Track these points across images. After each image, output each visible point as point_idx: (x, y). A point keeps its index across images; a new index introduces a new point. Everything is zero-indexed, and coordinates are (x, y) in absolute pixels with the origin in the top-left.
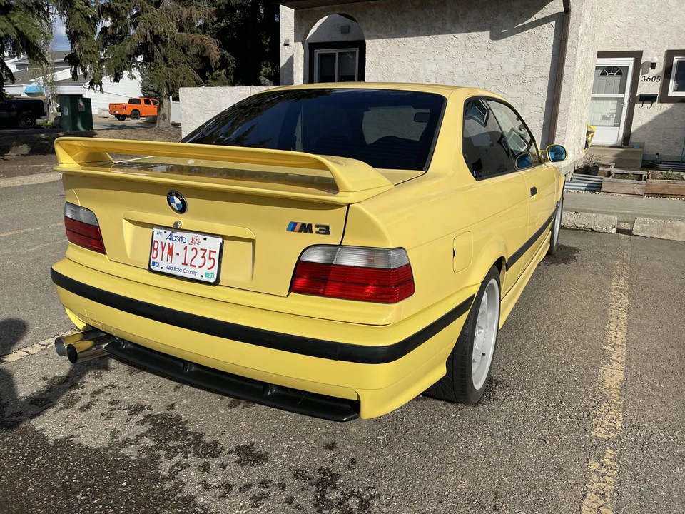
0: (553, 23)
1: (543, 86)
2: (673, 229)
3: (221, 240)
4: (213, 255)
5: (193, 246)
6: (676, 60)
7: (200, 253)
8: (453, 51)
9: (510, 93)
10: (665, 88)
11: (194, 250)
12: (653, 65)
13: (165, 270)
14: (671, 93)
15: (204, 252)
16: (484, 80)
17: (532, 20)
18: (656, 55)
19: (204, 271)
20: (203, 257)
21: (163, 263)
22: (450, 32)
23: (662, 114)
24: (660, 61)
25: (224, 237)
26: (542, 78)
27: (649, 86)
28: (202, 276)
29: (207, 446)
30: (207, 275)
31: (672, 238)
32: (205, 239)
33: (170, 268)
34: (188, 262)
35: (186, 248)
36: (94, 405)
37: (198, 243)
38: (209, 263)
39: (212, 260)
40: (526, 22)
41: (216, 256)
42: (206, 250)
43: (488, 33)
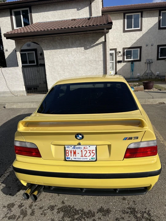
0: (102, 44)
1: (101, 63)
2: (148, 102)
3: (96, 146)
4: (93, 152)
5: (85, 150)
6: (125, 50)
7: (88, 152)
8: (73, 53)
9: (93, 66)
10: (124, 58)
11: (86, 151)
12: (120, 52)
13: (73, 159)
14: (126, 60)
15: (89, 151)
16: (85, 62)
17: (95, 44)
18: (120, 49)
19: (90, 157)
20: (90, 153)
21: (72, 158)
22: (71, 47)
23: (124, 66)
24: (121, 51)
25: (96, 145)
26: (101, 61)
27: (120, 58)
28: (90, 159)
29: (88, 213)
30: (92, 158)
31: (148, 104)
32: (89, 147)
33: (75, 159)
34: (83, 155)
35: (82, 151)
36: (35, 211)
37: (87, 148)
38: (92, 154)
39: (93, 153)
40: (94, 44)
41: (95, 152)
42: (90, 150)
43: (83, 48)
